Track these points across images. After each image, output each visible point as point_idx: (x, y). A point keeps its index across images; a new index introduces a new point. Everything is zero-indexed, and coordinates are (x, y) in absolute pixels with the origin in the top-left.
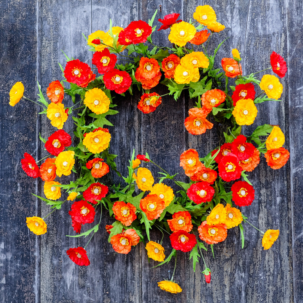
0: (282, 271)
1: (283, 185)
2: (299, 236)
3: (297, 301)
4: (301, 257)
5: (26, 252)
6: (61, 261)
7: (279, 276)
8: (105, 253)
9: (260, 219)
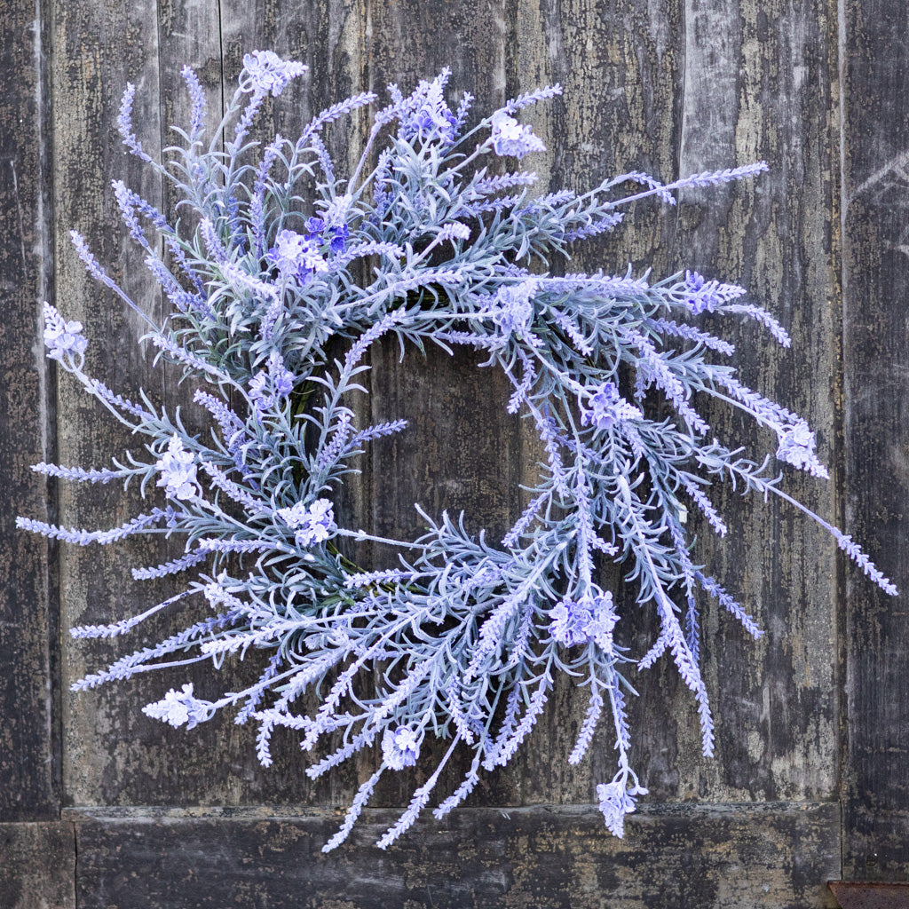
0: (807, 298)
1: (814, 29)
2: (861, 188)
3: (852, 390)
4: (867, 254)
5: (8, 245)
6: (118, 274)
7: (798, 315)
9: (741, 136)
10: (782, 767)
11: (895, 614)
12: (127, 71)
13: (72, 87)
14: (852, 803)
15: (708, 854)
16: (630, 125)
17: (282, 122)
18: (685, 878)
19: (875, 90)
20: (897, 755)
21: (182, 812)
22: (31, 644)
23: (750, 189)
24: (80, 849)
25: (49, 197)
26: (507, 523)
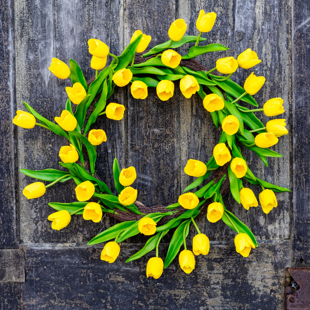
0: (280, 65)
2: (299, 27)
3: (296, 97)
4: (301, 50)
6: (38, 56)
7: (277, 71)
8: (86, 47)
9: (257, 8)
10: (271, 228)
14: (295, 241)
15: (245, 258)
16: (218, 4)
17: (95, 2)
18: (237, 267)
21: (62, 245)
22: (8, 187)
23: (260, 27)
24: (26, 258)
25: (13, 30)
26: (176, 144)
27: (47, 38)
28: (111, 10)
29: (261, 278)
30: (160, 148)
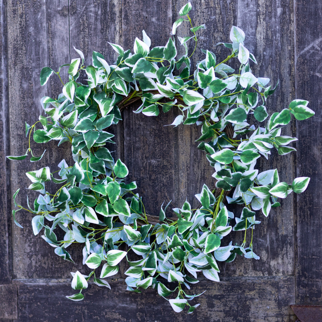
0: (282, 92)
2: (302, 52)
4: (304, 76)
6: (32, 85)
7: (279, 99)
9: (258, 33)
10: (274, 263)
11: (315, 208)
12: (34, 11)
13: (14, 17)
14: (299, 276)
15: (247, 295)
16: (218, 30)
17: (91, 29)
18: (239, 304)
19: (307, 16)
20: (316, 259)
21: (56, 281)
23: (262, 53)
24: (19, 294)
25: (6, 57)
26: (174, 175)
27: (41, 66)
28: (107, 37)
29: (264, 316)
30: (158, 180)
